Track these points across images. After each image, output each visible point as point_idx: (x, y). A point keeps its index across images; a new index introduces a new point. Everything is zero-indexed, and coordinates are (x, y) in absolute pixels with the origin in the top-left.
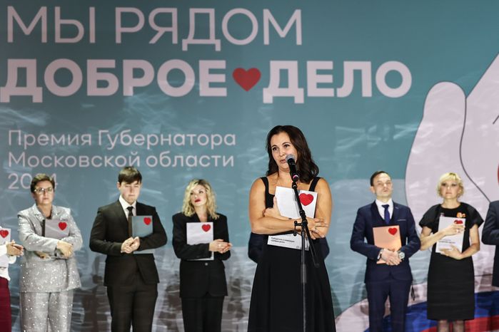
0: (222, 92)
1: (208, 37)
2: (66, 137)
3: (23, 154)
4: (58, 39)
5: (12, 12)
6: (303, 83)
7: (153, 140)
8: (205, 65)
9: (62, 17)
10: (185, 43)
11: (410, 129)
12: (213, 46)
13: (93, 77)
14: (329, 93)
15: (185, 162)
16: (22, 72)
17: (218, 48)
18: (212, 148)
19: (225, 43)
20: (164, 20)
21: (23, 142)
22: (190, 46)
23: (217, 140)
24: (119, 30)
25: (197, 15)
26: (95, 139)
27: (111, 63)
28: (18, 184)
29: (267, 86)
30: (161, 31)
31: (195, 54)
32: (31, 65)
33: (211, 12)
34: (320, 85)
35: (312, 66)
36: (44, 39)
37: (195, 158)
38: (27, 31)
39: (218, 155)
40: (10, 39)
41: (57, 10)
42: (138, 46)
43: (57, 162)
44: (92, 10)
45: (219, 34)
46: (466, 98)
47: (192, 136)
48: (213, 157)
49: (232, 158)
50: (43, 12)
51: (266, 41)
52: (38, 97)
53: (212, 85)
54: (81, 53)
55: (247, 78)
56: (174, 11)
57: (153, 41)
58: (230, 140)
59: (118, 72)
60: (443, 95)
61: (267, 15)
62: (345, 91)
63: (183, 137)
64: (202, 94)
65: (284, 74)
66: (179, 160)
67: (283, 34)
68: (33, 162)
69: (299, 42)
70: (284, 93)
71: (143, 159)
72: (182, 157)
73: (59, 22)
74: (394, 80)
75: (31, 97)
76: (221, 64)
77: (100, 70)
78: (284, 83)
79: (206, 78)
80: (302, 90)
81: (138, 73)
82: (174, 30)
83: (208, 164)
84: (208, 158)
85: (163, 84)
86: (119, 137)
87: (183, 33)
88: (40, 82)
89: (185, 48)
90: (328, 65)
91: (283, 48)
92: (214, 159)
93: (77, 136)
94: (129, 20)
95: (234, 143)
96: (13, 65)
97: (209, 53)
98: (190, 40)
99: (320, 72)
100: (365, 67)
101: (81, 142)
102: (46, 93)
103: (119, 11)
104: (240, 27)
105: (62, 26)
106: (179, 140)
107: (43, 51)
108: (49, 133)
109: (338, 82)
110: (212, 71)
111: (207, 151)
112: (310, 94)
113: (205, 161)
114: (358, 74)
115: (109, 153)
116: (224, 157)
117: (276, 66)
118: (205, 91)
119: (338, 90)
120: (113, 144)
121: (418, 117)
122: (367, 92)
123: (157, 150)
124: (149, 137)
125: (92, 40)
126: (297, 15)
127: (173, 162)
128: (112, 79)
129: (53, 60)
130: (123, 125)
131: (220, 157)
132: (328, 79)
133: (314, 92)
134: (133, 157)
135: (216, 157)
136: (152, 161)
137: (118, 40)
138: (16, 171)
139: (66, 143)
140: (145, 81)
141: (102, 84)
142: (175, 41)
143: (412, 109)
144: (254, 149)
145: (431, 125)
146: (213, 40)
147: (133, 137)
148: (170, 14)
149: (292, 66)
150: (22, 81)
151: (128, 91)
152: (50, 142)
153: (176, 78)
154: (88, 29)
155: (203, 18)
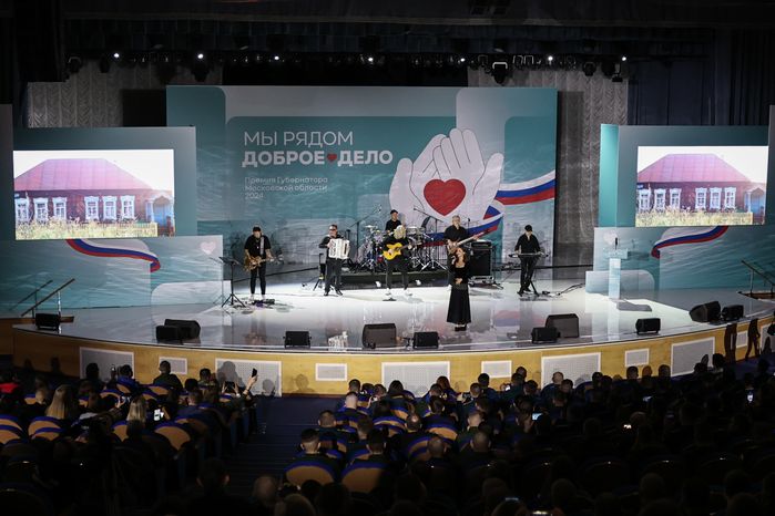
0: (323, 163)
2: (266, 179)
4: (263, 144)
5: (246, 134)
6: (352, 159)
8: (316, 153)
9: (265, 136)
10: (309, 145)
11: (390, 176)
13: (276, 158)
14: (362, 162)
15: (309, 188)
16: (250, 156)
17: (321, 147)
18: (319, 183)
19: (324, 144)
20: (302, 136)
23: (321, 180)
24: (285, 140)
25: (314, 134)
26: (276, 180)
27: (282, 153)
28: (249, 197)
29: (339, 161)
30: (301, 140)
31: (312, 150)
32: (253, 154)
33: (319, 133)
34: (359, 160)
35: (356, 153)
36: (258, 144)
38: (252, 141)
40: (246, 144)
41: (263, 133)
42: (292, 146)
44: (276, 133)
45: (322, 141)
46: (413, 164)
47: (312, 179)
49: (326, 186)
50: (258, 134)
51: (339, 144)
52: (256, 166)
53: (319, 160)
54: (271, 149)
55: (332, 157)
56: (306, 133)
57: (298, 144)
58: (325, 180)
59: (285, 156)
60: (404, 163)
61: (340, 134)
62: (367, 162)
63: (308, 179)
64: (315, 164)
65: (346, 156)
66: (307, 188)
67: (345, 141)
69: (351, 144)
70: (345, 163)
71: (294, 187)
73: (263, 137)
74: (386, 157)
75: (253, 165)
76: (323, 152)
77: (278, 155)
78: (345, 159)
79: (317, 158)
80: (352, 162)
82: (305, 140)
85: (301, 160)
86: (285, 180)
87: (309, 141)
88: (257, 160)
89: (309, 147)
90: (362, 152)
91: (345, 146)
93: (270, 179)
94: (289, 136)
95: (327, 181)
96: (247, 154)
97: (318, 148)
98: (312, 143)
99: (358, 155)
100: (376, 153)
101: (271, 181)
102: (259, 164)
103: (285, 133)
104: (330, 138)
105: (265, 139)
107: (258, 149)
109: (365, 159)
110: (319, 155)
111: (317, 184)
113: (316, 188)
114: (373, 155)
115: (282, 185)
116: (323, 186)
117: (342, 153)
118: (316, 162)
120: (283, 182)
121: (394, 171)
122: (376, 162)
123: (298, 184)
124: (296, 179)
125: (276, 144)
126: (351, 133)
127: (304, 189)
128: (283, 158)
129: (261, 152)
130: (286, 175)
132: (362, 157)
133: (356, 162)
134: (290, 187)
135: (320, 187)
136: (297, 188)
137: (285, 144)
139: (266, 182)
140: (294, 159)
141: (279, 160)
142: (306, 144)
143: (392, 168)
145: (399, 174)
146: (319, 144)
147: (290, 180)
148: (304, 134)
149: (348, 153)
150: (250, 160)
151: (288, 163)
152: (260, 181)
153: (306, 158)
154: (274, 140)
155: (316, 136)
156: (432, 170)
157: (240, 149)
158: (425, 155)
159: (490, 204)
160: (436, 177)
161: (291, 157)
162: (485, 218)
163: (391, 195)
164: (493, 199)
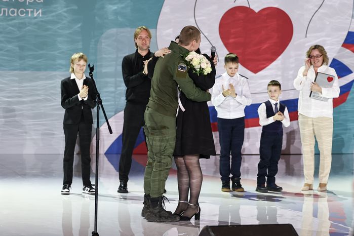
15: (8, 13)
18: (27, 4)
37: (16, 10)
39: (31, 8)
48: (27, 10)
49: (40, 11)
66: (4, 11)
72: (7, 9)
83: (25, 14)
84: (25, 11)
92: (28, 11)
113: (22, 13)
116: (35, 10)
127: (0, 13)
131: (32, 10)
135: (30, 10)
160: (242, 1)
164: (339, 46)
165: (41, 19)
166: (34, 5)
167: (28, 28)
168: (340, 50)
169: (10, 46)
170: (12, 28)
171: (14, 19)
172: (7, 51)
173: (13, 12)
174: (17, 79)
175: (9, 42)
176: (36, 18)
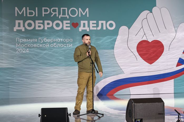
0: (69, 29)
1: (66, 15)
2: (31, 40)
3: (20, 44)
4: (28, 15)
5: (16, 8)
6: (89, 26)
7: (52, 40)
8: (65, 22)
9: (29, 10)
10: (60, 17)
11: (115, 37)
12: (67, 17)
13: (37, 25)
14: (95, 29)
16: (19, 24)
17: (68, 18)
18: (67, 42)
19: (69, 16)
20: (54, 11)
21: (20, 41)
22: (61, 17)
23: (68, 40)
24: (43, 13)
25: (62, 9)
26: (38, 40)
27: (41, 21)
28: (19, 51)
29: (80, 27)
30: (54, 13)
31: (62, 20)
32: (21, 22)
33: (66, 9)
34: (93, 27)
35: (91, 22)
36: (25, 15)
38: (20, 13)
40: (16, 15)
41: (28, 8)
42: (48, 17)
43: (28, 46)
44: (37, 8)
45: (68, 14)
46: (129, 30)
47: (62, 39)
49: (72, 45)
50: (24, 9)
51: (80, 16)
52: (23, 30)
53: (67, 27)
54: (34, 19)
55: (75, 25)
56: (57, 8)
57: (52, 16)
58: (71, 40)
59: (43, 23)
60: (123, 29)
61: (80, 9)
62: (99, 28)
63: (60, 39)
64: (64, 29)
65: (84, 24)
66: (59, 45)
67: (84, 14)
68: (22, 46)
69: (88, 16)
70: (84, 29)
71: (50, 45)
73: (28, 11)
74: (111, 25)
75: (22, 30)
76: (69, 22)
77: (39, 23)
78: (84, 26)
79: (65, 25)
80: (89, 28)
81: (48, 24)
82: (57, 13)
85: (54, 26)
86: (44, 40)
87: (59, 14)
88: (24, 26)
89: (60, 18)
90: (95, 22)
91: (84, 18)
93: (33, 39)
95: (72, 41)
96: (17, 22)
97: (66, 19)
98: (61, 16)
99: (93, 24)
100: (104, 22)
101: (34, 41)
102: (25, 29)
103: (43, 8)
104: (73, 12)
105: (29, 12)
106: (59, 40)
107: (25, 19)
108: (26, 39)
109: (97, 26)
110: (67, 23)
111: (65, 43)
112: (90, 29)
113: (65, 45)
114: (102, 24)
115: (41, 44)
116: (70, 45)
117: (82, 22)
118: (65, 28)
119: (98, 28)
120: (42, 41)
121: (117, 34)
122: (104, 28)
123: (53, 43)
124: (51, 39)
125: (37, 16)
126: (87, 9)
127: (57, 46)
128: (42, 25)
129: (27, 21)
130: (45, 37)
132: (95, 25)
133: (91, 28)
134: (47, 45)
135: (68, 44)
136: (52, 45)
137: (43, 16)
138: (18, 48)
139: (31, 41)
140: (50, 26)
141: (39, 27)
142: (57, 16)
143: (115, 33)
144: (77, 43)
145: (120, 36)
146: (67, 16)
147: (47, 40)
148: (56, 9)
149: (86, 22)
150: (19, 26)
151: (46, 28)
152: (27, 41)
153: (58, 25)
154: (36, 13)
155: (64, 11)
156: (141, 33)
157: (13, 18)
158: (137, 24)
159: (180, 56)
160: (144, 39)
161: (48, 25)
162: (178, 65)
163: (116, 51)
164: (182, 53)
165: (72, 48)
166: (69, 43)
167: (67, 51)
168: (182, 55)
169: (61, 58)
170: (62, 51)
171: (62, 48)
172: (60, 60)
173: (62, 46)
174: (64, 69)
175: (61, 56)
176: (70, 47)
